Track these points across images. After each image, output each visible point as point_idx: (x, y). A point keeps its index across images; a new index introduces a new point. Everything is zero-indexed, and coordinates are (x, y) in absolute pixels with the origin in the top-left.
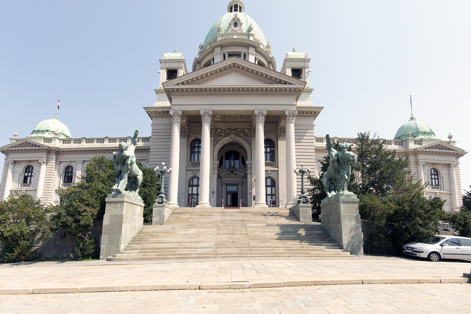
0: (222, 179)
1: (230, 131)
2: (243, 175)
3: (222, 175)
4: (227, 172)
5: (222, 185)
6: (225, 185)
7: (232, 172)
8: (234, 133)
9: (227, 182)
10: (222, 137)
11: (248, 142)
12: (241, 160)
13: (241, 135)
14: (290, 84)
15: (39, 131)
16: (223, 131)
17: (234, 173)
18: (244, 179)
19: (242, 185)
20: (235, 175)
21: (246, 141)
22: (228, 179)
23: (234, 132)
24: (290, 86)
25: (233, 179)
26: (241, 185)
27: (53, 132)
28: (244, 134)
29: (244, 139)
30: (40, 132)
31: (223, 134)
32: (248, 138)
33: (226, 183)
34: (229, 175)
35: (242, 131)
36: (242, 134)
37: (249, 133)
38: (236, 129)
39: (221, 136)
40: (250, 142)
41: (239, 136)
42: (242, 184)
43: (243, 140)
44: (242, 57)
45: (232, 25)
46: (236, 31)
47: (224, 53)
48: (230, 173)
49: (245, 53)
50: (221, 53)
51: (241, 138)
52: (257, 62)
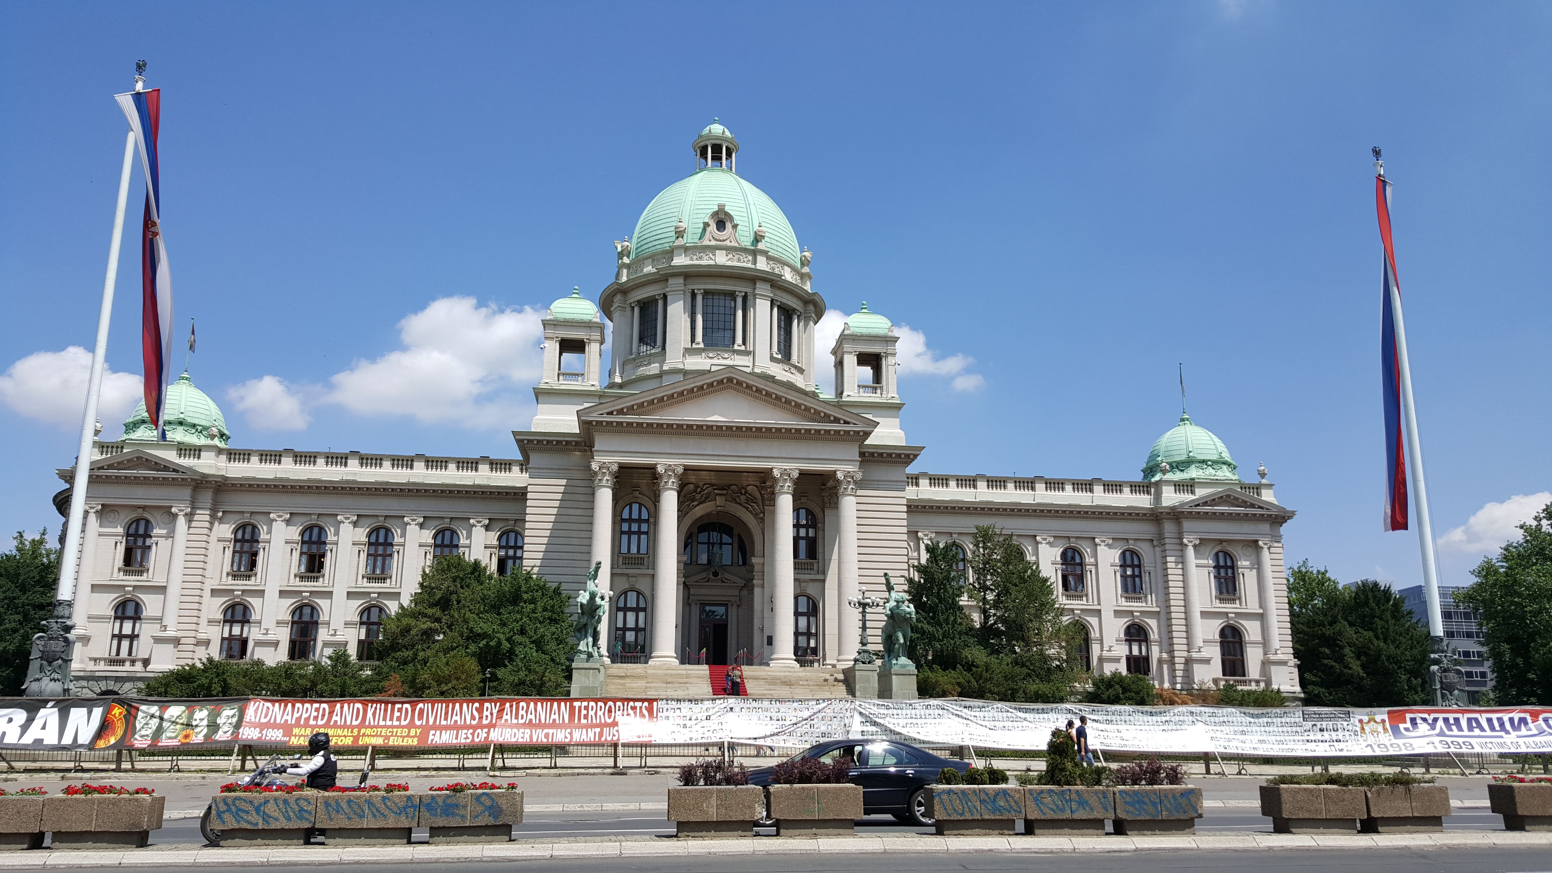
0: (691, 590)
1: (716, 489)
2: (742, 583)
3: (690, 582)
4: (704, 575)
6: (697, 605)
7: (716, 574)
8: (724, 495)
9: (701, 598)
10: (695, 503)
11: (756, 515)
12: (736, 545)
13: (739, 498)
14: (846, 422)
16: (699, 490)
17: (719, 577)
18: (745, 592)
19: (738, 606)
20: (723, 582)
21: (751, 512)
22: (704, 591)
23: (724, 492)
24: (847, 428)
25: (716, 592)
26: (735, 606)
28: (747, 497)
29: (747, 508)
31: (698, 497)
32: (755, 507)
33: (699, 601)
34: (708, 581)
35: (742, 491)
36: (743, 498)
37: (758, 495)
38: (729, 486)
39: (693, 501)
40: (762, 515)
41: (735, 500)
42: (739, 603)
43: (745, 510)
44: (739, 301)
45: (713, 226)
46: (724, 241)
47: (693, 290)
48: (711, 576)
49: (746, 293)
50: (684, 291)
51: (741, 505)
52: (775, 310)
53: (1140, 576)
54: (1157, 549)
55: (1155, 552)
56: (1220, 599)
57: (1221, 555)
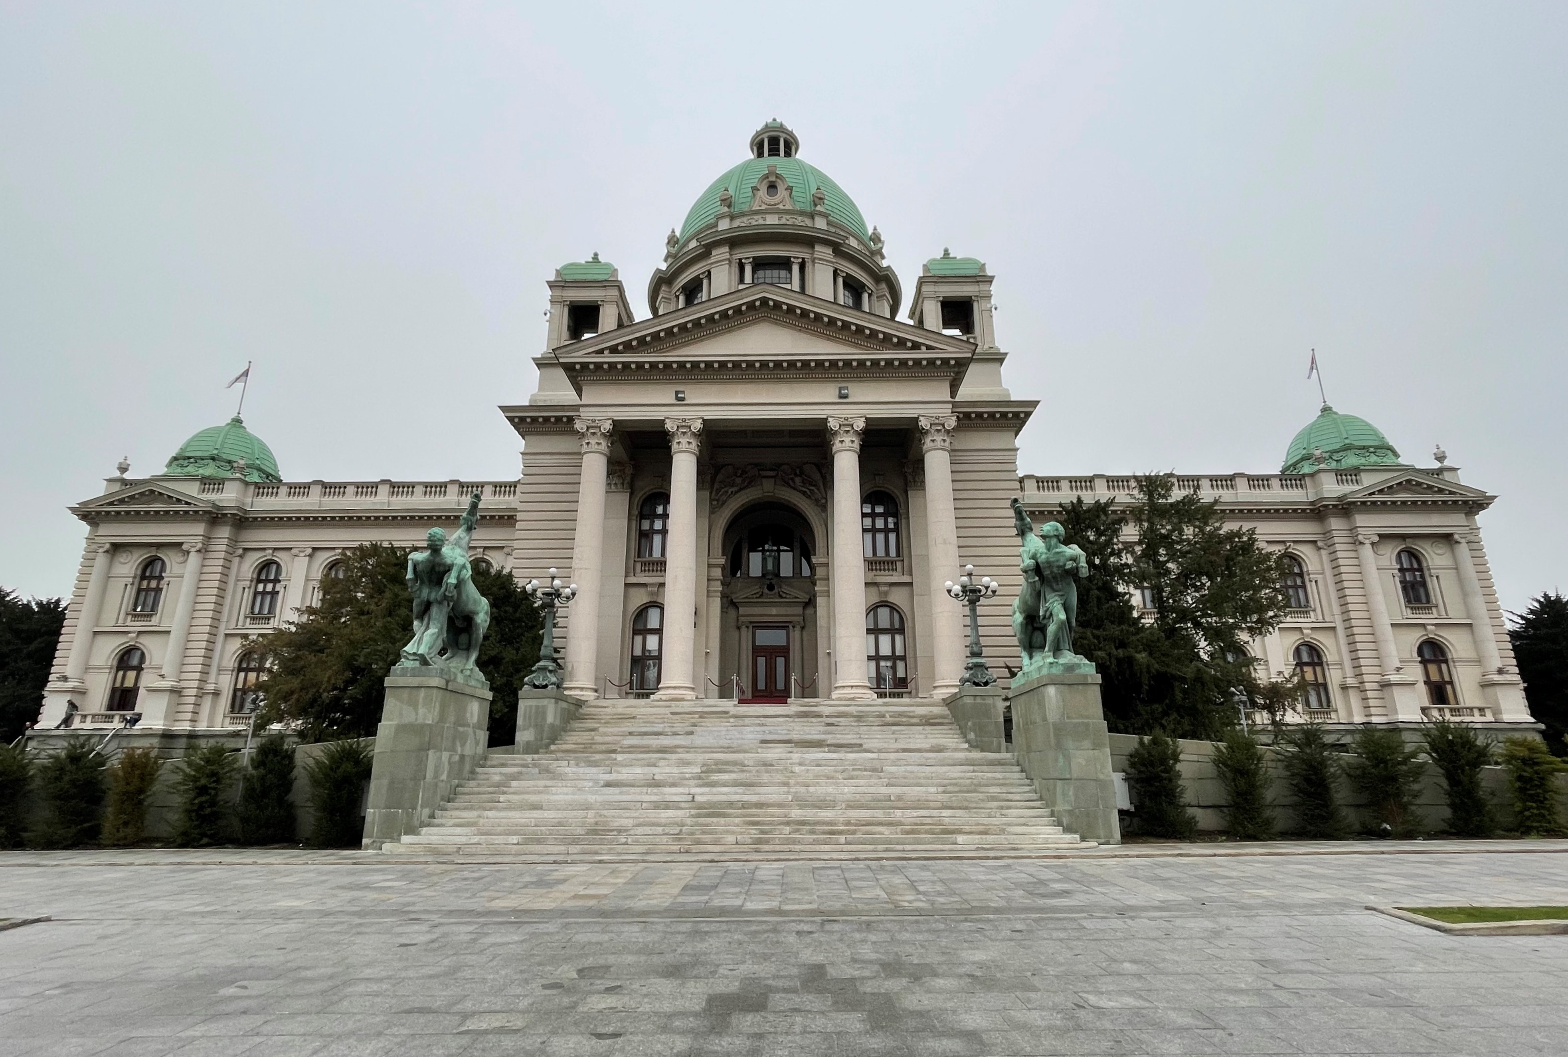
0: (740, 609)
1: (763, 470)
2: (804, 597)
3: (738, 597)
4: (758, 590)
5: (739, 628)
6: (747, 627)
7: (771, 587)
8: (772, 477)
9: (754, 619)
10: (734, 489)
11: (816, 503)
12: (797, 547)
13: (792, 480)
15: (189, 458)
16: (740, 472)
17: (776, 591)
18: (809, 611)
19: (803, 628)
20: (781, 597)
21: (809, 498)
22: (757, 610)
23: (772, 473)
25: (774, 611)
26: (798, 629)
27: (230, 462)
28: (803, 479)
29: (804, 493)
30: (192, 460)
31: (738, 481)
32: (816, 491)
33: (751, 622)
34: (761, 596)
35: (798, 472)
36: (798, 480)
37: (818, 475)
38: (780, 466)
39: (733, 486)
40: (823, 501)
41: (788, 483)
42: (801, 624)
43: (800, 495)
44: (796, 269)
45: (763, 193)
46: (775, 205)
47: (740, 260)
48: (766, 591)
49: (803, 259)
50: (730, 262)
51: (795, 489)
52: (840, 281)
53: (1304, 586)
54: (1323, 552)
55: (1320, 555)
56: (1412, 608)
57: (1404, 556)
